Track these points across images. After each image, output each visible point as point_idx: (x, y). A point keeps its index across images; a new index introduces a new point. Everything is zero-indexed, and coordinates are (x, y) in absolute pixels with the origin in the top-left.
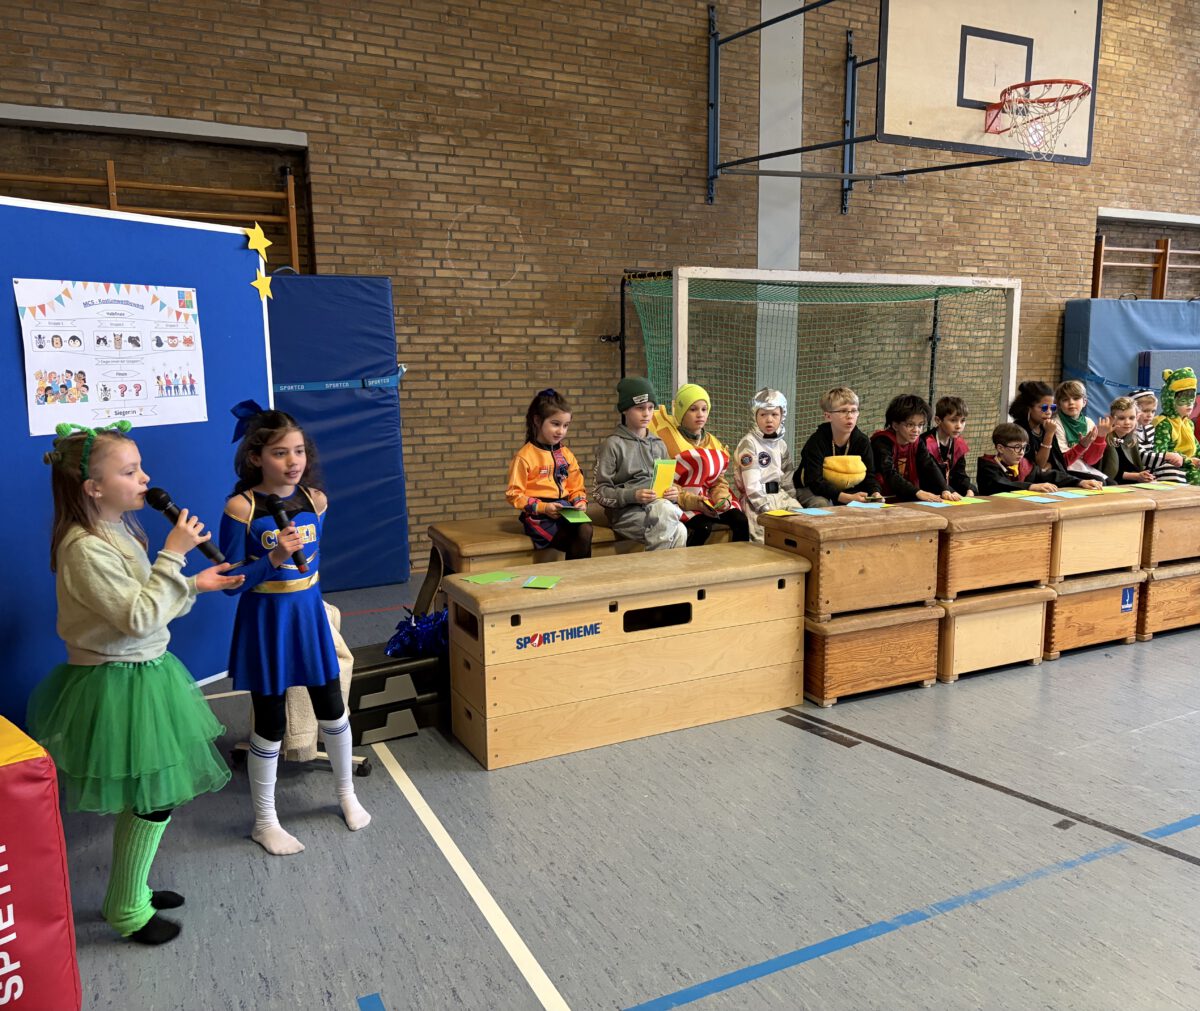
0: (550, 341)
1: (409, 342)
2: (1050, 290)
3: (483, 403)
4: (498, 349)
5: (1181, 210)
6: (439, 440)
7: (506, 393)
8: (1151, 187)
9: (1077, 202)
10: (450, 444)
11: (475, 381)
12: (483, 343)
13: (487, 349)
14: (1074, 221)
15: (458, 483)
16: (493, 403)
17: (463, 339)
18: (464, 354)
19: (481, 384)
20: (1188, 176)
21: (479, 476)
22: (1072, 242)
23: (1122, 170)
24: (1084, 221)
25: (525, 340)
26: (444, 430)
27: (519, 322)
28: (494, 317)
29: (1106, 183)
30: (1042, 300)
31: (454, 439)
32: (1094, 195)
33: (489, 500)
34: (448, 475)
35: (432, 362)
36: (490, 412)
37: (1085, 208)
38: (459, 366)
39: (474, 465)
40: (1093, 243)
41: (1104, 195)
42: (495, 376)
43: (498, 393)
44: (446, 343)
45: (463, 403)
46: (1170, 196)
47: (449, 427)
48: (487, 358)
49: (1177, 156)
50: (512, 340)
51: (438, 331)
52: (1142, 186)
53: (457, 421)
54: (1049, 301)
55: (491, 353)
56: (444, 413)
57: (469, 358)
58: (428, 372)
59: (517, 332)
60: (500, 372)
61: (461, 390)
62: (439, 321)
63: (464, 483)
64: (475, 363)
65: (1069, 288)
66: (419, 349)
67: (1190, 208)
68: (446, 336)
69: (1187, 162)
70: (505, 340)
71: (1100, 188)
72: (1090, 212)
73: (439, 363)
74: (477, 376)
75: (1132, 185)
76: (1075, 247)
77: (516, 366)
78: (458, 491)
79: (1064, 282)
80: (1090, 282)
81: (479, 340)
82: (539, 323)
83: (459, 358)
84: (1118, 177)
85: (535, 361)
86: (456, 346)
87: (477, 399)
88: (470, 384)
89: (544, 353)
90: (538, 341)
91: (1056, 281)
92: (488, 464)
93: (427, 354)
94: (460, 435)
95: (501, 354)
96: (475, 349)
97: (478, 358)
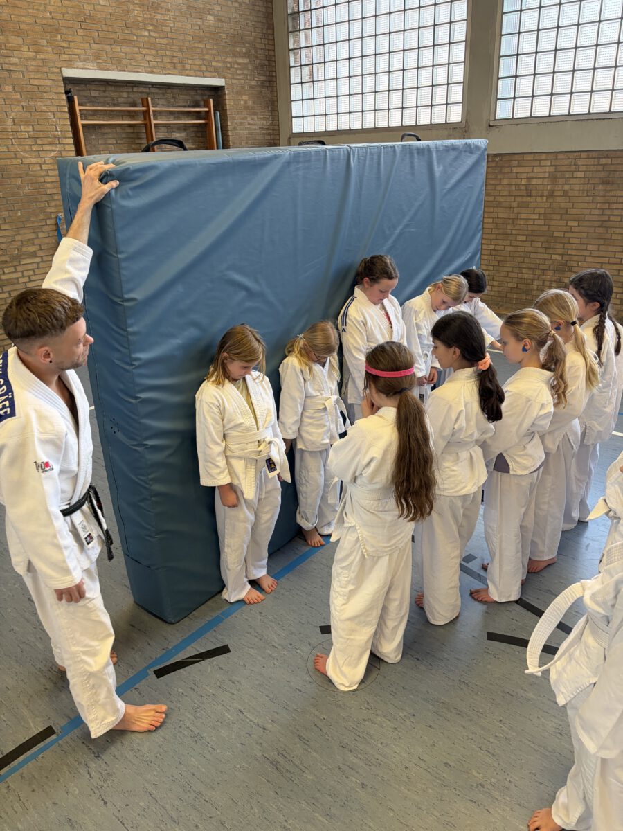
2: (25, 151)
5: (155, 70)
8: (118, 49)
9: (33, 63)
14: (36, 82)
20: (156, 38)
22: (39, 103)
23: (80, 32)
24: (49, 83)
29: (65, 45)
30: (19, 161)
32: (54, 57)
37: (45, 69)
40: (65, 103)
41: (64, 57)
46: (139, 57)
49: (140, 19)
52: (108, 48)
54: (25, 161)
65: (48, 148)
67: (164, 68)
69: (152, 25)
71: (59, 50)
72: (52, 73)
75: (94, 46)
76: (44, 108)
79: (39, 142)
80: (71, 141)
84: (77, 39)
91: (29, 142)
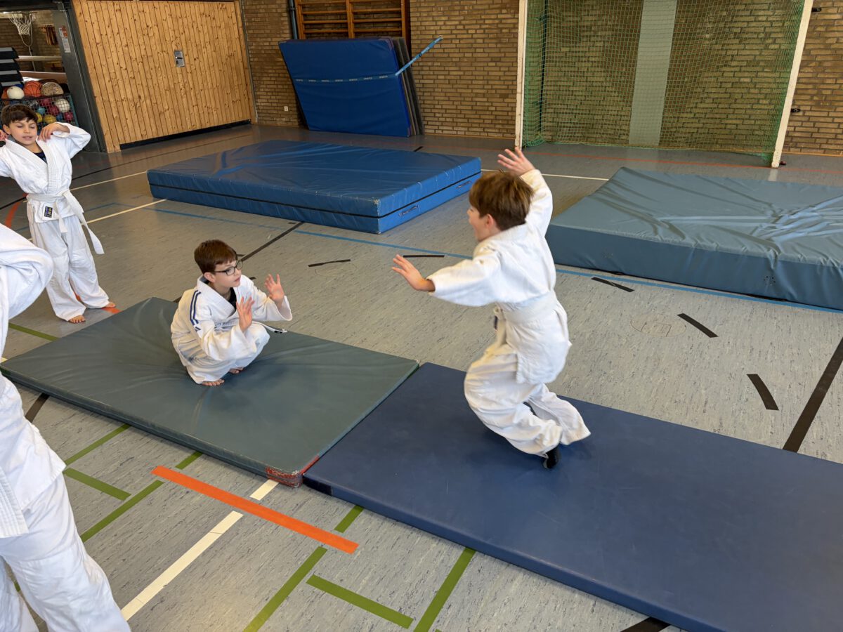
0: (509, 21)
1: (445, 25)
3: (475, 55)
4: (484, 27)
6: (455, 73)
7: (486, 50)
10: (460, 76)
11: (472, 44)
12: (476, 24)
13: (478, 27)
15: (463, 95)
16: (479, 55)
17: (467, 22)
18: (467, 30)
19: (475, 46)
21: (472, 92)
25: (497, 21)
26: (457, 69)
27: (494, 11)
28: (482, 10)
31: (461, 73)
33: (476, 105)
34: (459, 90)
35: (454, 34)
36: (478, 60)
38: (465, 36)
39: (470, 87)
42: (481, 41)
43: (482, 50)
44: (460, 24)
45: (467, 55)
47: (460, 67)
48: (478, 31)
50: (490, 22)
51: (457, 18)
53: (463, 64)
55: (480, 29)
56: (458, 60)
57: (470, 32)
58: (452, 39)
59: (493, 17)
60: (483, 39)
61: (466, 48)
62: (457, 13)
63: (466, 95)
64: (472, 34)
66: (448, 28)
68: (460, 21)
70: (487, 22)
73: (456, 34)
74: (472, 41)
77: (491, 36)
78: (462, 99)
81: (474, 22)
82: (504, 11)
83: (465, 32)
85: (501, 33)
86: (464, 26)
87: (472, 53)
88: (470, 45)
89: (506, 28)
90: (504, 21)
92: (476, 87)
93: (452, 30)
94: (464, 71)
95: (484, 29)
96: (473, 27)
97: (473, 32)
